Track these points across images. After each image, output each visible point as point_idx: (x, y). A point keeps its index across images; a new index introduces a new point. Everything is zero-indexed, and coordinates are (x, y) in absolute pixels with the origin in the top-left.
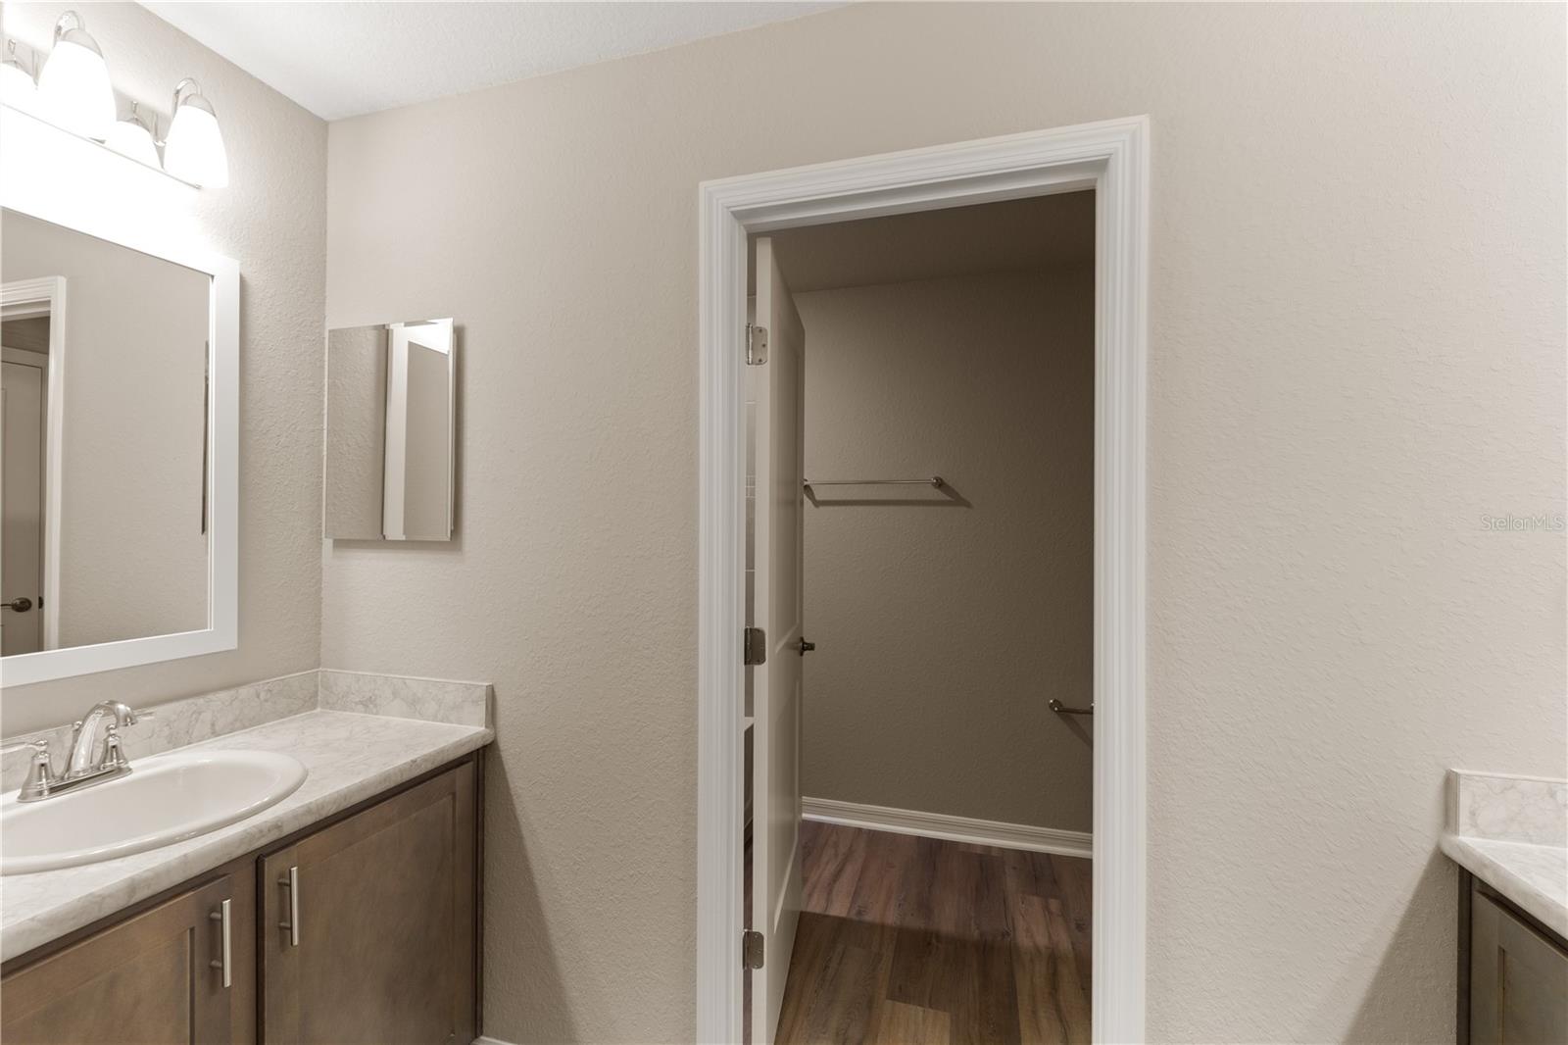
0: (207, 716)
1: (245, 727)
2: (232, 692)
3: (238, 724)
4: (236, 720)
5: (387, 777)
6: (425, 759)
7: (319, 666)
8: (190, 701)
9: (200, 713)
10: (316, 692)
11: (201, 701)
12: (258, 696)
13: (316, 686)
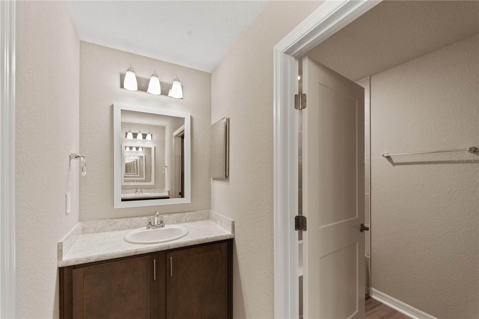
0: (184, 218)
1: (192, 222)
2: (190, 213)
3: (191, 221)
4: (190, 219)
5: (199, 241)
6: (210, 238)
7: (210, 209)
8: (181, 214)
9: (183, 217)
10: (209, 216)
11: (183, 214)
12: (195, 215)
13: (209, 214)
